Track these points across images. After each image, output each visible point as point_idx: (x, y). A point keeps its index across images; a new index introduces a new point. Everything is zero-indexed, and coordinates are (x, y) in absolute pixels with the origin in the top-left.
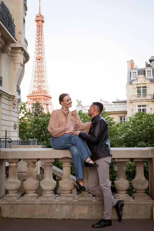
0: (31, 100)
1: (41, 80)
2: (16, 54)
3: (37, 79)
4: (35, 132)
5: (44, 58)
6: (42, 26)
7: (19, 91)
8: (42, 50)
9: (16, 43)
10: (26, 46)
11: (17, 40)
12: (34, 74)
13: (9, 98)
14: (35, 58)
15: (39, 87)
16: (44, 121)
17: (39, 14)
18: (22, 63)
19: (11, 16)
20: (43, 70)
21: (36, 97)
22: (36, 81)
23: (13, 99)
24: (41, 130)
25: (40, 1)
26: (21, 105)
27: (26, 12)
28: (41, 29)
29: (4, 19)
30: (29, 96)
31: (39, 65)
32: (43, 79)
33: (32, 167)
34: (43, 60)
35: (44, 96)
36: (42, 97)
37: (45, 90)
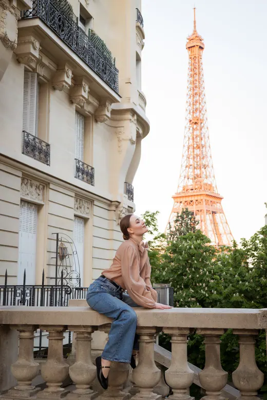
0: (182, 204)
1: (200, 164)
2: (122, 122)
3: (191, 162)
4: (172, 270)
5: (205, 119)
6: (200, 57)
7: (129, 192)
8: (200, 103)
9: (118, 102)
10: (143, 105)
11: (121, 97)
12: (187, 152)
13: (110, 205)
14: (188, 121)
15: (196, 177)
16: (190, 248)
17: (194, 34)
18: (134, 139)
19: (109, 53)
20: (203, 143)
21: (190, 199)
22: (191, 165)
23: (117, 207)
24: (184, 267)
25: (194, 8)
26: (147, 218)
27: (144, 40)
28: (199, 62)
29: (93, 61)
30: (177, 197)
31: (195, 134)
32: (204, 162)
33: (55, 340)
34: (202, 125)
35: (207, 195)
36: (202, 197)
37: (209, 183)
